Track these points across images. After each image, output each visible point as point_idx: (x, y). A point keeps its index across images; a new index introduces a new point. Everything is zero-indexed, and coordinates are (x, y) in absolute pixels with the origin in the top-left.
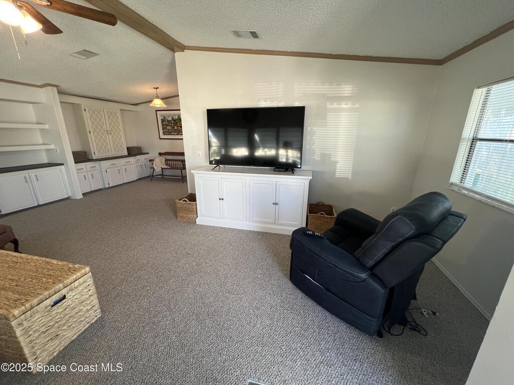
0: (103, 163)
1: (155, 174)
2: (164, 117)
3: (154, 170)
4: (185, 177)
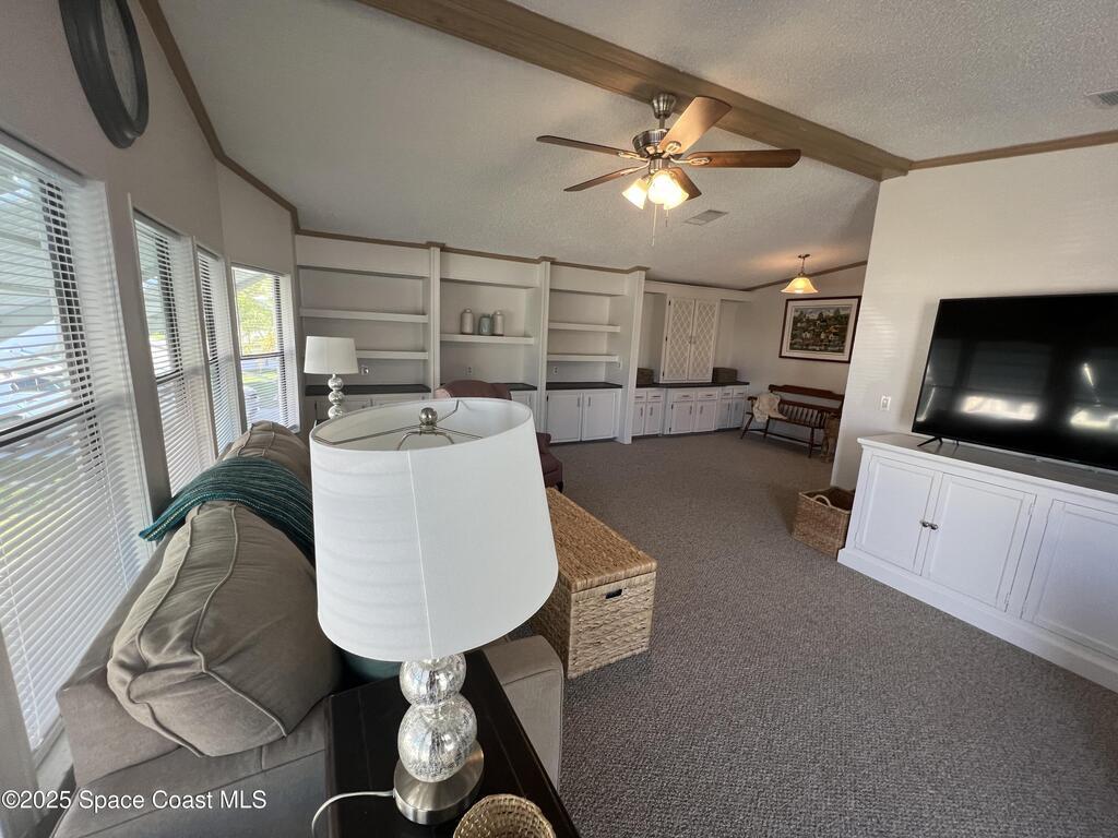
0: (672, 391)
1: (752, 426)
2: (802, 313)
3: (751, 419)
4: (817, 446)
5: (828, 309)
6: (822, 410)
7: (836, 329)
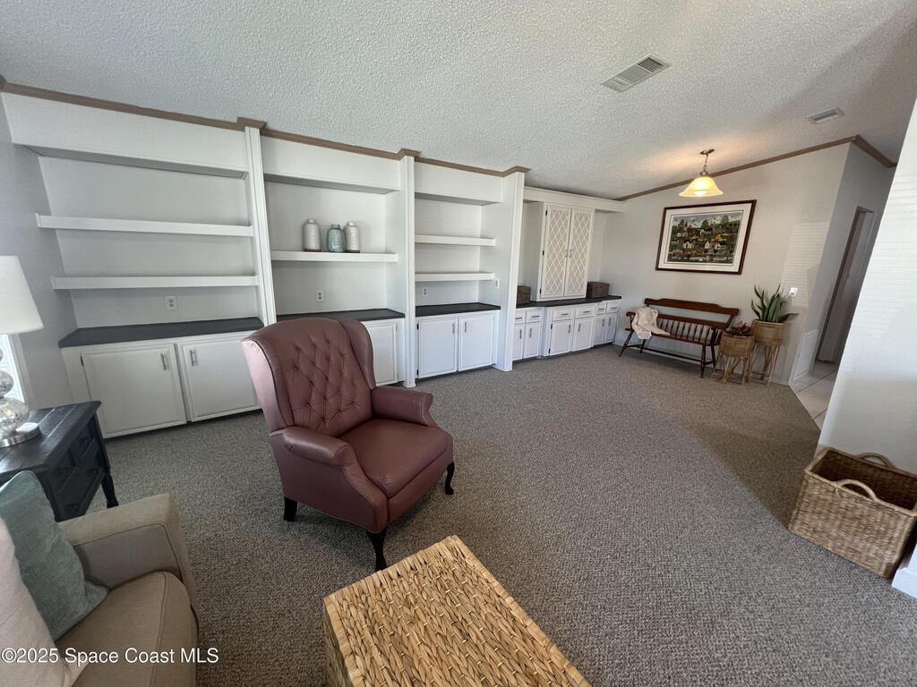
0: (550, 310)
1: (633, 341)
2: (682, 221)
3: (630, 335)
4: (708, 363)
5: (714, 217)
6: (714, 325)
7: (722, 237)
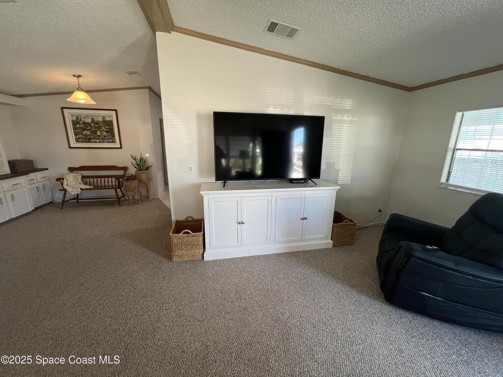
1: (68, 197)
2: (77, 117)
3: (65, 194)
4: (121, 198)
5: (98, 116)
6: (117, 177)
7: (106, 128)
